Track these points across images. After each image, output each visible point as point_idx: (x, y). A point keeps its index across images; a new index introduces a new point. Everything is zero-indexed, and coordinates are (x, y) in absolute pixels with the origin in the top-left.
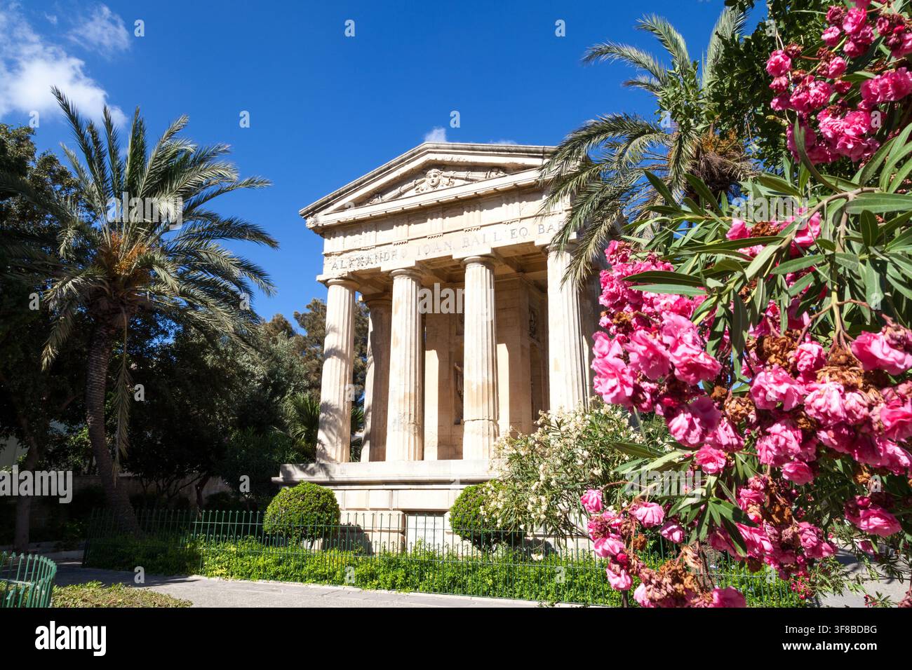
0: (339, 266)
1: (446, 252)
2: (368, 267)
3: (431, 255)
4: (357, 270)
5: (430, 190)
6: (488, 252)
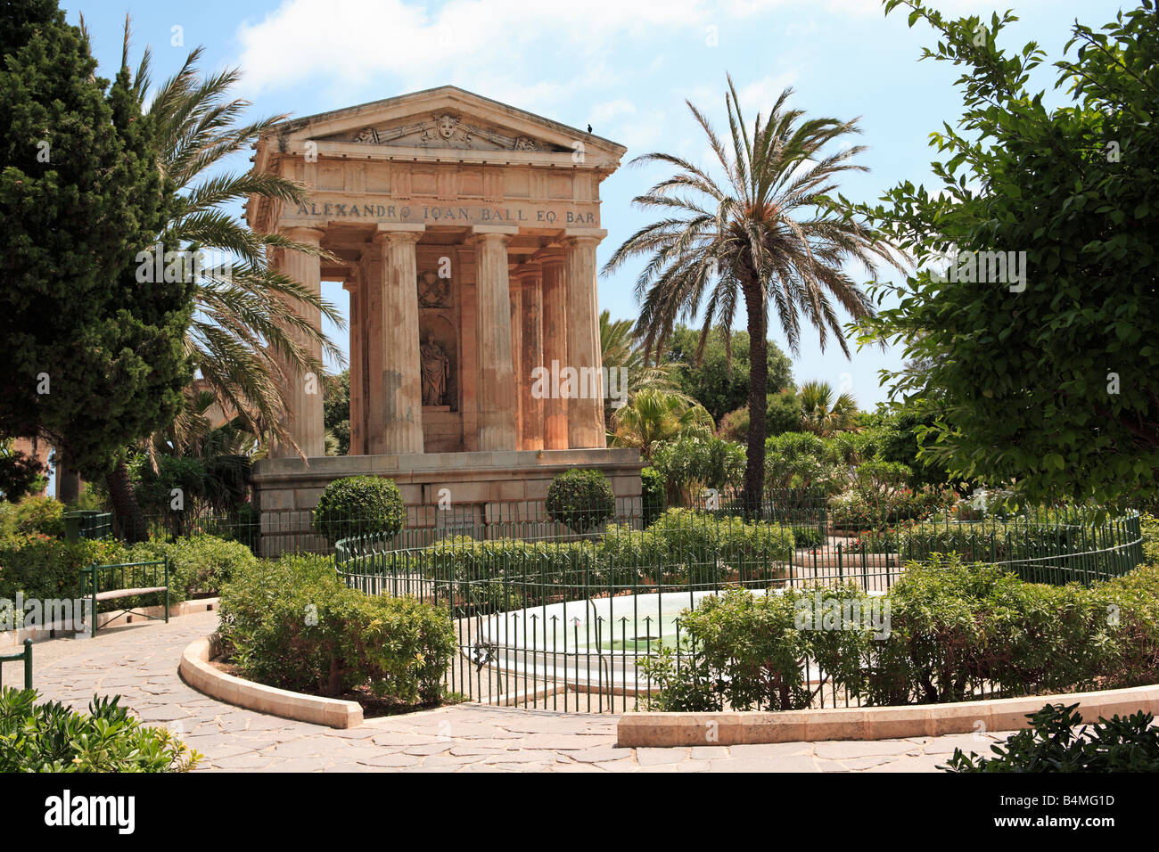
0: (309, 211)
1: (462, 222)
2: (354, 220)
3: (442, 222)
4: (337, 220)
5: (441, 141)
6: (514, 231)
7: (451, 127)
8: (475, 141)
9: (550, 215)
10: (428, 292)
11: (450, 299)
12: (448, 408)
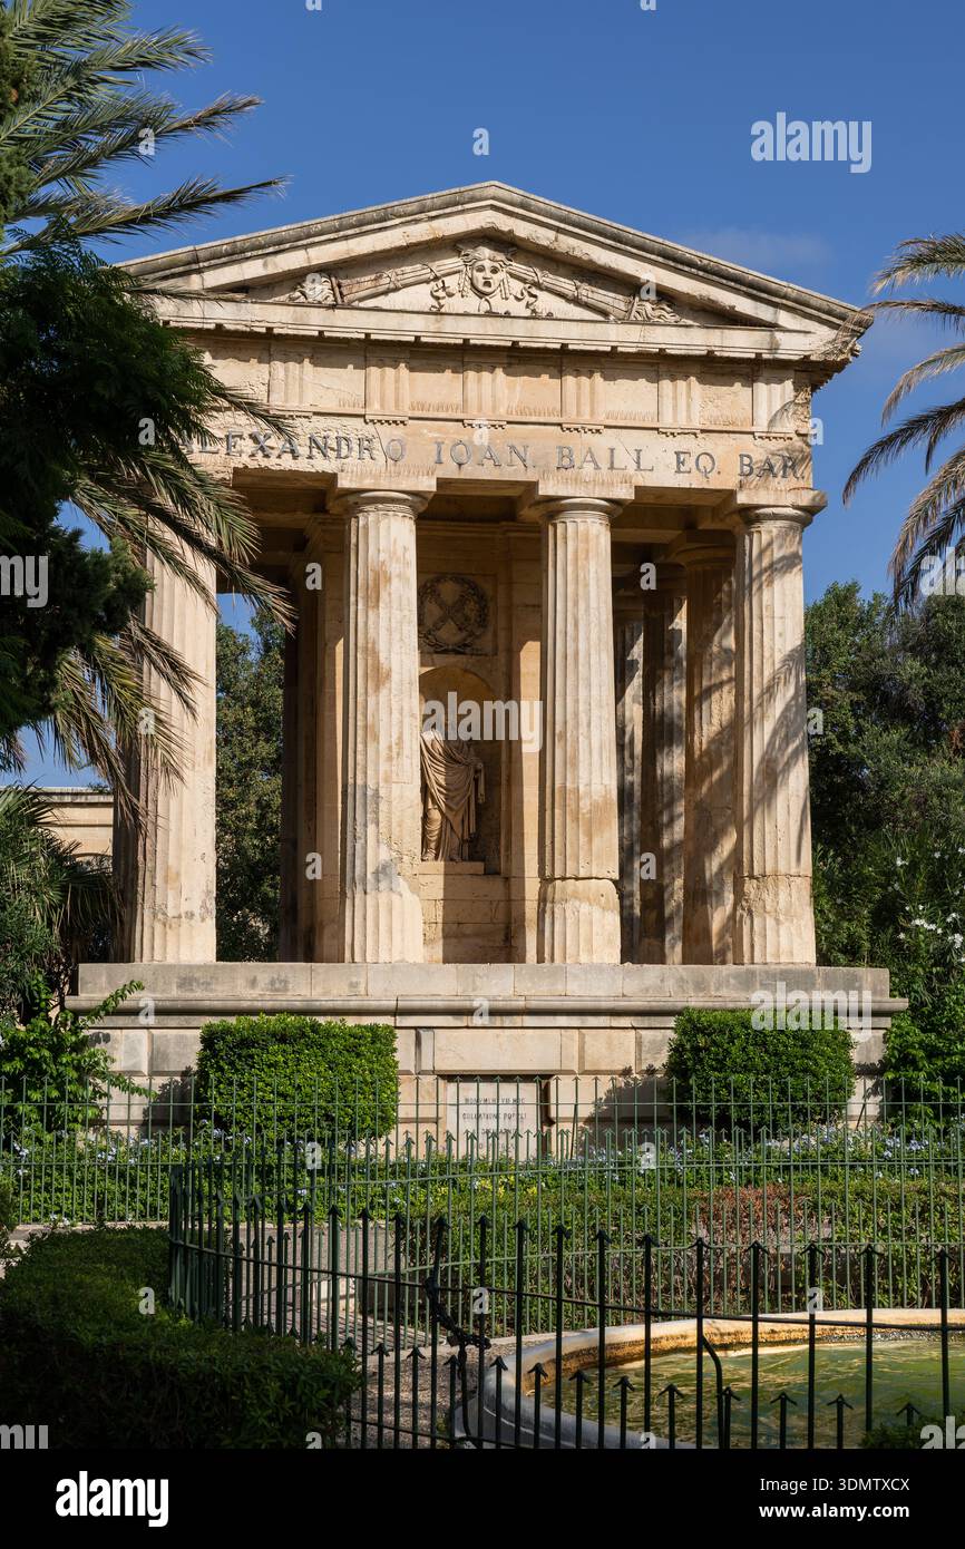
1: (514, 473)
2: (287, 463)
3: (471, 472)
4: (252, 465)
5: (473, 303)
6: (625, 493)
7: (495, 271)
8: (546, 302)
9: (704, 461)
10: (443, 620)
11: (489, 636)
12: (479, 866)
